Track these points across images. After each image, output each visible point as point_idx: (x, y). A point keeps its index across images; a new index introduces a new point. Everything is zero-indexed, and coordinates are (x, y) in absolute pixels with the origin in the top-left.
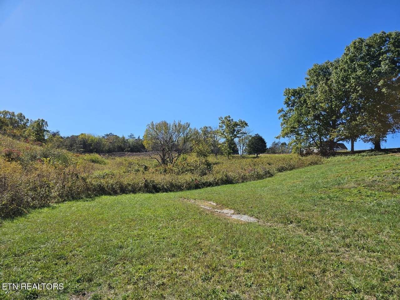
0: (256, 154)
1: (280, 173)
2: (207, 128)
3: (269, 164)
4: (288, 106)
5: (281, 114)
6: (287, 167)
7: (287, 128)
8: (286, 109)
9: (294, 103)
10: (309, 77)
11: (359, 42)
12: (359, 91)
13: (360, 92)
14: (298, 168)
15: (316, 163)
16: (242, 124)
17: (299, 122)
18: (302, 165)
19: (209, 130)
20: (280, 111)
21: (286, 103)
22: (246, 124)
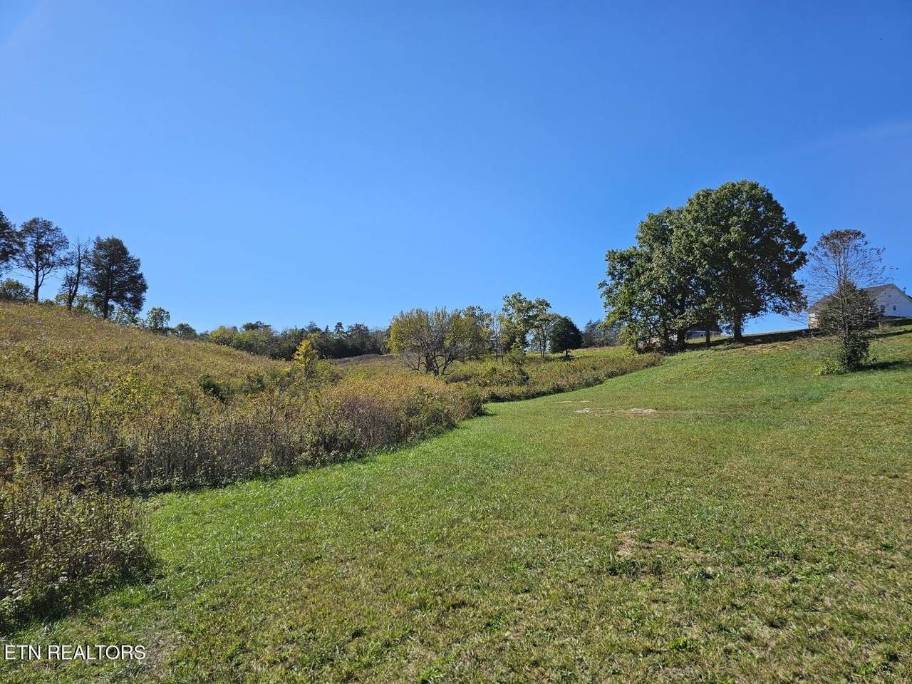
0: (565, 352)
1: (610, 380)
2: (473, 309)
3: (594, 369)
4: (613, 279)
5: (604, 289)
6: (618, 371)
7: (614, 313)
8: (610, 281)
9: (622, 273)
10: (641, 235)
11: (704, 196)
12: (705, 265)
13: (707, 266)
14: (631, 372)
15: (653, 365)
16: (541, 305)
17: (631, 303)
18: (635, 367)
19: (478, 313)
20: (601, 285)
21: (611, 274)
22: (548, 305)
